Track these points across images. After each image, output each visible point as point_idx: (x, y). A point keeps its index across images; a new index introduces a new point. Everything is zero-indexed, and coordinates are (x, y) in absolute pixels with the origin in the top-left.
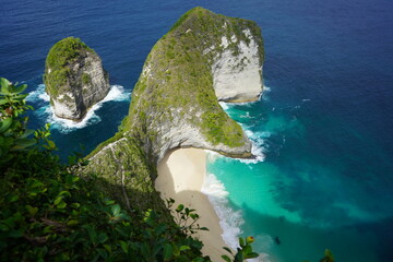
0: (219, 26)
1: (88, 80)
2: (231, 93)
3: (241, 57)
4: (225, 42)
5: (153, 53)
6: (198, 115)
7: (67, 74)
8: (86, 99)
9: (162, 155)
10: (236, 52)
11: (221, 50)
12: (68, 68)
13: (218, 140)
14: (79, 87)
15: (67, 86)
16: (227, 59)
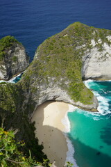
0: (90, 33)
1: (16, 59)
3: (104, 52)
4: (93, 43)
6: (66, 83)
7: (4, 55)
8: (13, 70)
10: (101, 49)
11: (90, 48)
12: (5, 52)
13: (78, 99)
14: (10, 63)
15: (3, 62)
16: (95, 53)
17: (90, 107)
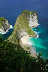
0: (29, 13)
1: (6, 25)
2: (32, 26)
3: (34, 19)
4: (31, 16)
5: (17, 19)
6: (26, 30)
7: (2, 24)
8: (6, 28)
9: (20, 38)
10: (33, 18)
11: (30, 18)
12: (2, 23)
13: (30, 35)
14: (4, 26)
15: (2, 26)
17: (34, 36)
